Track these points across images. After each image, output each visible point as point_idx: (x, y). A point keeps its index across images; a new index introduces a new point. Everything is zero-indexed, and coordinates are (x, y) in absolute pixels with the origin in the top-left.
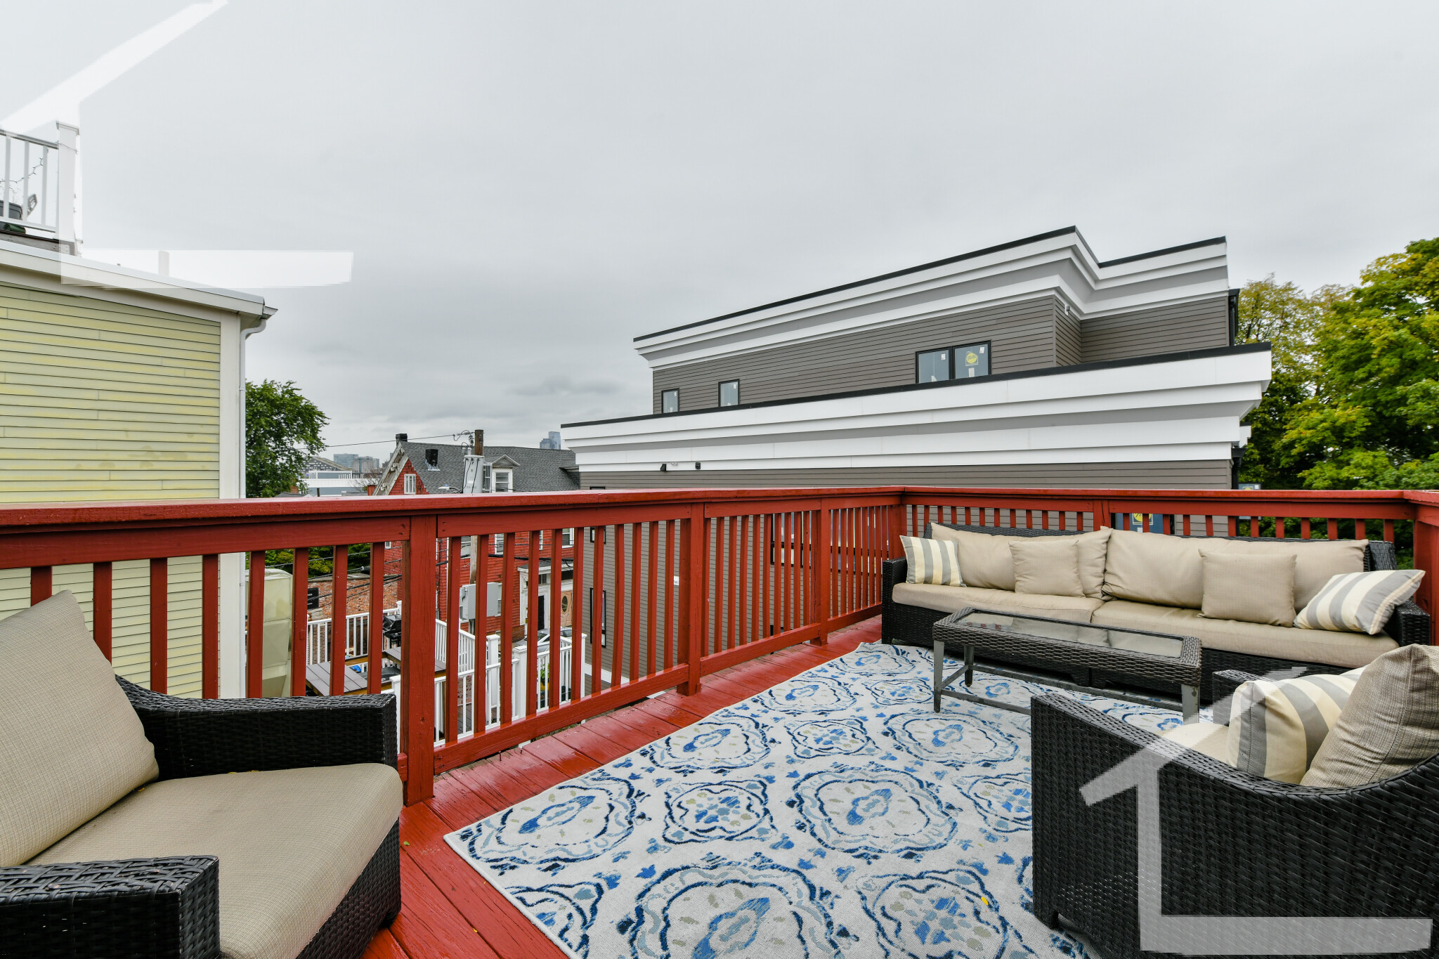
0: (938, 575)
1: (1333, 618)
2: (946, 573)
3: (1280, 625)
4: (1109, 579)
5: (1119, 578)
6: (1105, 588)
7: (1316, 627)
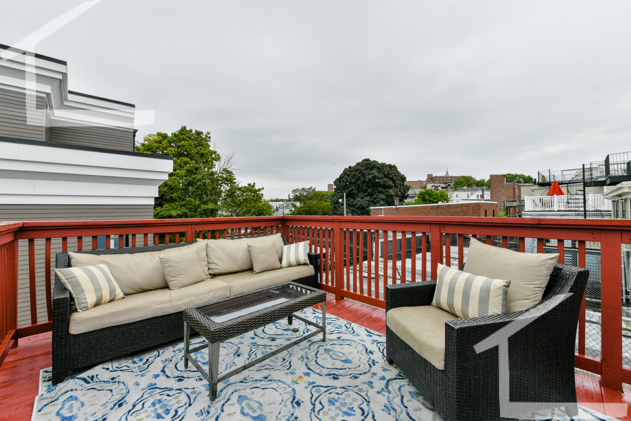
0: (106, 296)
1: (297, 261)
2: (112, 291)
3: (278, 269)
4: (211, 266)
5: (217, 264)
6: (211, 272)
7: (290, 266)
